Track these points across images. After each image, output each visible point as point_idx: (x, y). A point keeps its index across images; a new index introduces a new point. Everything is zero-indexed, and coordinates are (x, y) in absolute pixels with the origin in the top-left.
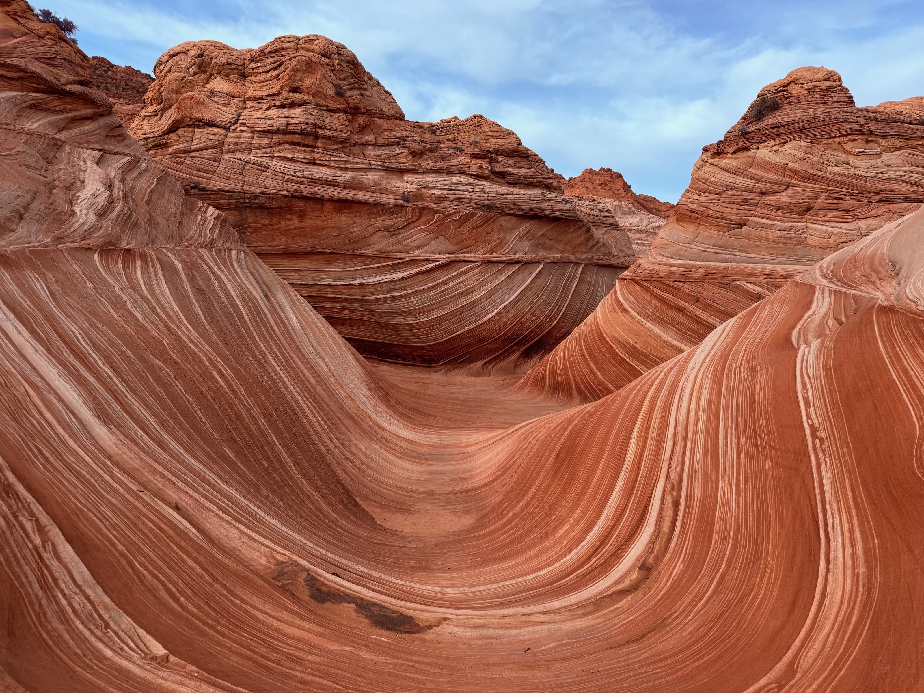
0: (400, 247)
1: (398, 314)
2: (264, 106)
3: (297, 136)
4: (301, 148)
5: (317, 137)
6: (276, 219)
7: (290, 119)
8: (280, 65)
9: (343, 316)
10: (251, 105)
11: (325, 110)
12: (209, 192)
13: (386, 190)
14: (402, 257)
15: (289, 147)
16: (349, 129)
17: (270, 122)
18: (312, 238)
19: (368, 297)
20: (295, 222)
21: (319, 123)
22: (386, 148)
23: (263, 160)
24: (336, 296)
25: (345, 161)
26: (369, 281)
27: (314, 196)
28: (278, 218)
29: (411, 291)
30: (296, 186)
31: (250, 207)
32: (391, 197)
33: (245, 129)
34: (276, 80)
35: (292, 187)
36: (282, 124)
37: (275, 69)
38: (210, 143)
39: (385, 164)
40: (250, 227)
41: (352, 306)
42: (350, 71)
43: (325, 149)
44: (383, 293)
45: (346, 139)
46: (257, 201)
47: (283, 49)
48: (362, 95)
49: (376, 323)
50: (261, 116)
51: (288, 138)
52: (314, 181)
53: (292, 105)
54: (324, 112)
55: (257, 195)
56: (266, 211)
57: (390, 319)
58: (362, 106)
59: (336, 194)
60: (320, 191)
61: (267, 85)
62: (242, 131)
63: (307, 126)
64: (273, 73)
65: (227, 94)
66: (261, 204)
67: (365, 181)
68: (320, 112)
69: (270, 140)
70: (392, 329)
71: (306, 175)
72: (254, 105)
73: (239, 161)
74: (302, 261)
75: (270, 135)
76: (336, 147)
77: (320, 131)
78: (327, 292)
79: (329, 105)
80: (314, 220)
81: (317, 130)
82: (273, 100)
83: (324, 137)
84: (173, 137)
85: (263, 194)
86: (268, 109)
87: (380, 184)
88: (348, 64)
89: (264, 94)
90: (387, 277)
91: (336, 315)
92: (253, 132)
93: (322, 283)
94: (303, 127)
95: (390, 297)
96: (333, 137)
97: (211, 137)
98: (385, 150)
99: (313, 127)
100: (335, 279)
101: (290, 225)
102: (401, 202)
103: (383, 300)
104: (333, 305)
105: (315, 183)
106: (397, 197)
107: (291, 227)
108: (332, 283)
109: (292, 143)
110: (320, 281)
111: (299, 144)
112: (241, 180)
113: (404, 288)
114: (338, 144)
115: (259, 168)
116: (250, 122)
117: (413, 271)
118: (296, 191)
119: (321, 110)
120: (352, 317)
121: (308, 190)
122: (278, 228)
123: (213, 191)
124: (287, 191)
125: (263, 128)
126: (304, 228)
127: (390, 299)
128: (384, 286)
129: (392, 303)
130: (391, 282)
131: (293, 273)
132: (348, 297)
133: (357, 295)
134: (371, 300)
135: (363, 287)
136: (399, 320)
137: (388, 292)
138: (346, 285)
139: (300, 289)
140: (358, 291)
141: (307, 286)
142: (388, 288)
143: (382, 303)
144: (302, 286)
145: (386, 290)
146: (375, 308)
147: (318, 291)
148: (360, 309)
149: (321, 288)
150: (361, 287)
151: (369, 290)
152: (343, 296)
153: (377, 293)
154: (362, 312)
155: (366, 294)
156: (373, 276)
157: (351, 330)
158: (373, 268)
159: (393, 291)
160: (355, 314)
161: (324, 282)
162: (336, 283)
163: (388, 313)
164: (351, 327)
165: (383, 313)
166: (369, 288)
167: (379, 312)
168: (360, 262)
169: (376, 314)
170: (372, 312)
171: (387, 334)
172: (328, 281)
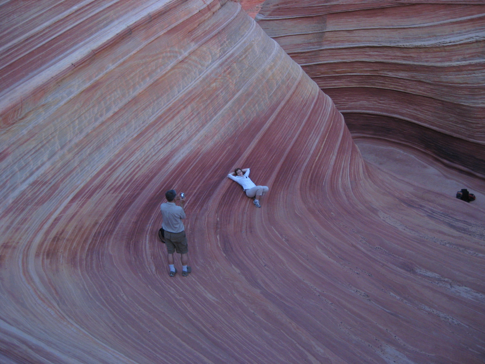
9: (408, 91)
19: (439, 64)
24: (404, 62)
26: (448, 40)
41: (421, 76)
44: (465, 59)
49: (442, 102)
70: (458, 114)
74: (378, 18)
78: (396, 57)
90: (477, 34)
91: (401, 89)
93: (392, 45)
95: (470, 65)
103: (459, 69)
104: (401, 75)
108: (401, 44)
110: (391, 42)
120: (418, 92)
127: (470, 68)
128: (467, 49)
129: (470, 74)
130: (480, 42)
131: (366, 34)
132: (416, 63)
133: (427, 61)
134: (443, 69)
135: (438, 49)
136: (473, 101)
137: (472, 56)
138: (417, 48)
139: (369, 53)
140: (430, 55)
141: (376, 49)
142: (473, 51)
143: (456, 73)
144: (372, 49)
145: (468, 54)
146: (444, 80)
147: (387, 55)
148: (427, 81)
149: (390, 52)
150: (435, 50)
151: (444, 54)
152: (411, 63)
153: (454, 58)
154: (429, 86)
155: (439, 59)
156: (457, 33)
157: (415, 112)
158: (461, 22)
159: (479, 56)
160: (422, 88)
161: (395, 43)
162: (405, 44)
163: (461, 88)
164: (415, 107)
165: (453, 88)
166: (445, 51)
167: (450, 86)
168: (445, 15)
169: (446, 90)
170: (442, 85)
171: (451, 121)
172: (398, 42)
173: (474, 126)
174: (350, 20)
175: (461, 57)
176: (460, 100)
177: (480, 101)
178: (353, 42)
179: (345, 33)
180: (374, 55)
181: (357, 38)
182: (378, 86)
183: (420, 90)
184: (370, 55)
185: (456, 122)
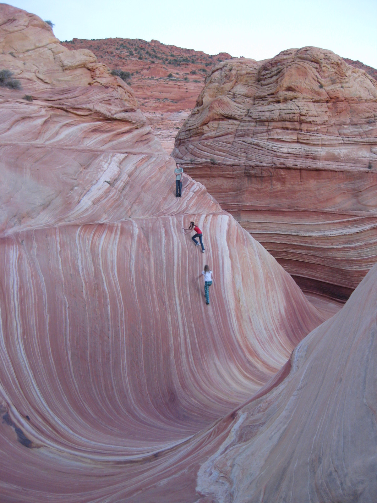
0: (359, 206)
1: (349, 262)
2: (265, 102)
3: (287, 123)
4: (289, 131)
5: (301, 122)
6: (265, 185)
7: (282, 111)
8: (279, 72)
9: (306, 261)
10: (257, 102)
11: (310, 102)
12: (222, 166)
13: (353, 160)
14: (359, 215)
15: (279, 131)
16: (328, 114)
17: (268, 114)
18: (289, 198)
19: (326, 247)
20: (278, 186)
21: (303, 113)
22: (358, 126)
23: (260, 142)
24: (302, 244)
25: (322, 139)
26: (329, 233)
27: (294, 167)
28: (267, 184)
29: (362, 243)
30: (281, 160)
31: (248, 176)
32: (357, 165)
33: (251, 120)
34: (275, 83)
35: (278, 161)
36: (276, 115)
37: (276, 75)
38: (228, 131)
39: (355, 139)
40: (247, 191)
41: (315, 253)
42: (333, 70)
43: (307, 131)
44: (340, 244)
45: (324, 122)
46: (253, 172)
47: (284, 60)
48: (342, 87)
49: (331, 268)
50: (262, 110)
51: (280, 124)
52: (295, 156)
53: (286, 100)
54: (309, 103)
55: (253, 167)
56: (259, 179)
57: (342, 266)
58: (340, 95)
59: (310, 165)
60: (300, 163)
61: (269, 87)
62: (249, 121)
63: (293, 115)
64: (274, 78)
65: (243, 96)
66: (256, 174)
67: (336, 153)
68: (306, 103)
69: (267, 127)
70: (342, 274)
71: (290, 151)
72: (260, 102)
73: (245, 143)
74: (280, 217)
75: (267, 123)
76: (316, 128)
77: (304, 118)
78: (295, 241)
79: (314, 98)
80: (292, 185)
81: (302, 118)
82: (272, 98)
83: (307, 122)
84: (205, 128)
85: (257, 166)
86: (269, 104)
87: (348, 156)
88: (332, 65)
89: (266, 94)
90: (344, 231)
91: (301, 260)
92: (256, 122)
93: (293, 234)
94: (291, 115)
95: (344, 248)
96: (313, 121)
97: (229, 126)
98: (358, 128)
99: (299, 115)
100: (303, 231)
101: (274, 189)
102: (366, 169)
103: (338, 250)
104: (300, 251)
105: (296, 157)
106: (362, 166)
107: (275, 190)
108: (299, 234)
109: (283, 128)
110: (291, 232)
111: (287, 129)
112: (244, 157)
113: (357, 241)
114: (317, 126)
115: (257, 147)
116: (255, 114)
117: (367, 227)
118: (281, 163)
119: (307, 102)
120: (313, 262)
121: (291, 163)
122: (266, 191)
123: (225, 165)
124: (275, 164)
125: (262, 118)
126: (284, 191)
127: (344, 249)
128: (341, 239)
129: (345, 253)
130: (347, 235)
131: (272, 225)
132: (311, 246)
133: (318, 245)
134: (329, 250)
135: (324, 238)
136: (349, 267)
137: (344, 243)
138: (310, 237)
139: (276, 237)
140: (319, 241)
141: (281, 236)
142: (344, 240)
143: (337, 252)
144: (278, 236)
145: (342, 242)
146: (331, 256)
147: (289, 240)
148: (320, 256)
149: (291, 238)
150: (322, 238)
151: (328, 241)
152: (307, 245)
153: (334, 243)
154: (321, 259)
155: (325, 244)
156: (333, 230)
157: (312, 272)
158: (334, 223)
159: (347, 243)
160: (316, 260)
161: (294, 233)
162: (302, 234)
163: (342, 260)
164: (312, 270)
165: (337, 260)
166: (328, 239)
167: (334, 259)
168: (324, 218)
169: (332, 261)
170: (329, 259)
171: (338, 278)
172: (297, 232)
173: (353, 280)
174: (258, 216)
175: (337, 243)
176: (341, 267)
177: (354, 267)
178: (263, 230)
179: (256, 224)
180: (279, 239)
181: (266, 228)
182: (283, 257)
183: (315, 261)
184: (276, 239)
185: (341, 279)
